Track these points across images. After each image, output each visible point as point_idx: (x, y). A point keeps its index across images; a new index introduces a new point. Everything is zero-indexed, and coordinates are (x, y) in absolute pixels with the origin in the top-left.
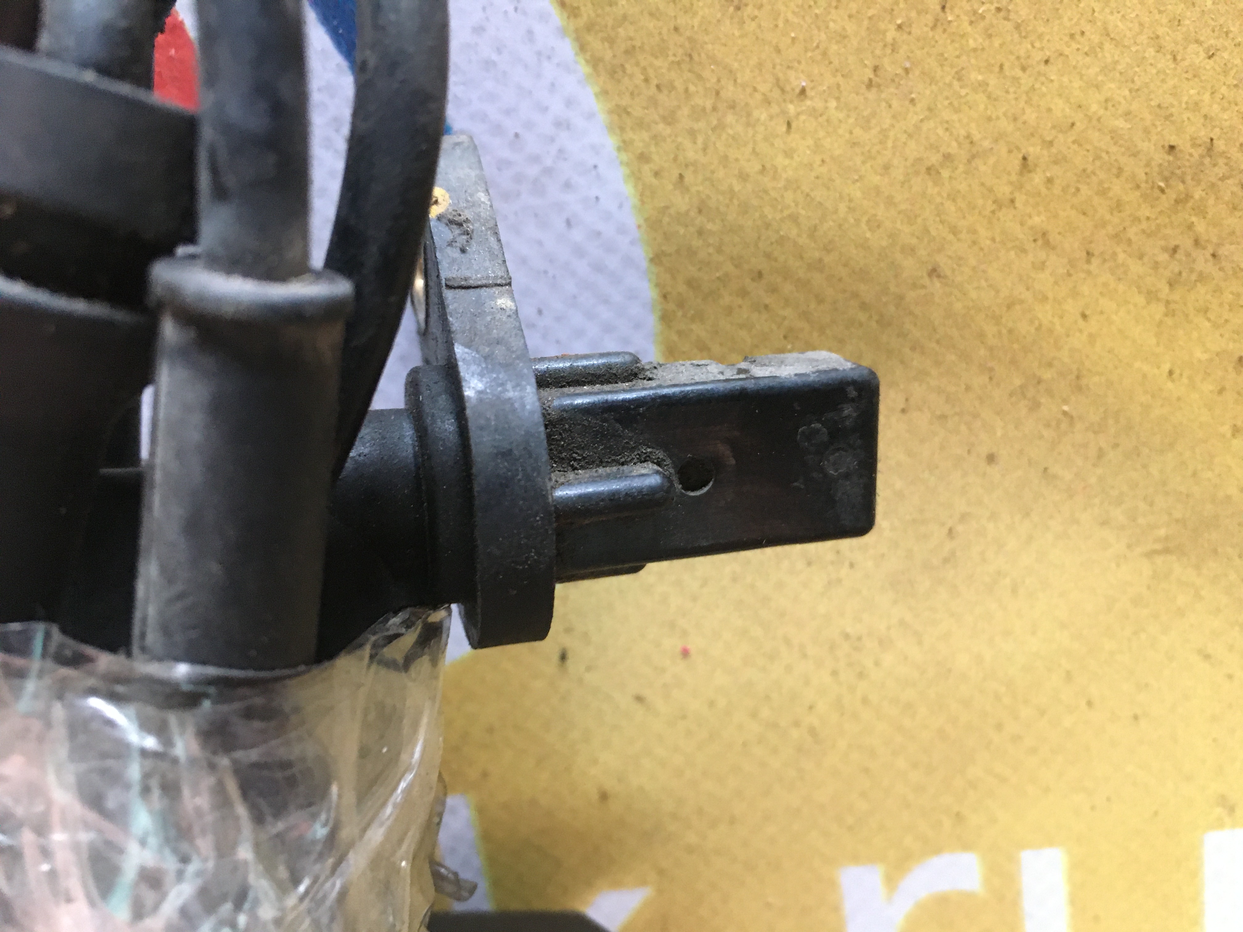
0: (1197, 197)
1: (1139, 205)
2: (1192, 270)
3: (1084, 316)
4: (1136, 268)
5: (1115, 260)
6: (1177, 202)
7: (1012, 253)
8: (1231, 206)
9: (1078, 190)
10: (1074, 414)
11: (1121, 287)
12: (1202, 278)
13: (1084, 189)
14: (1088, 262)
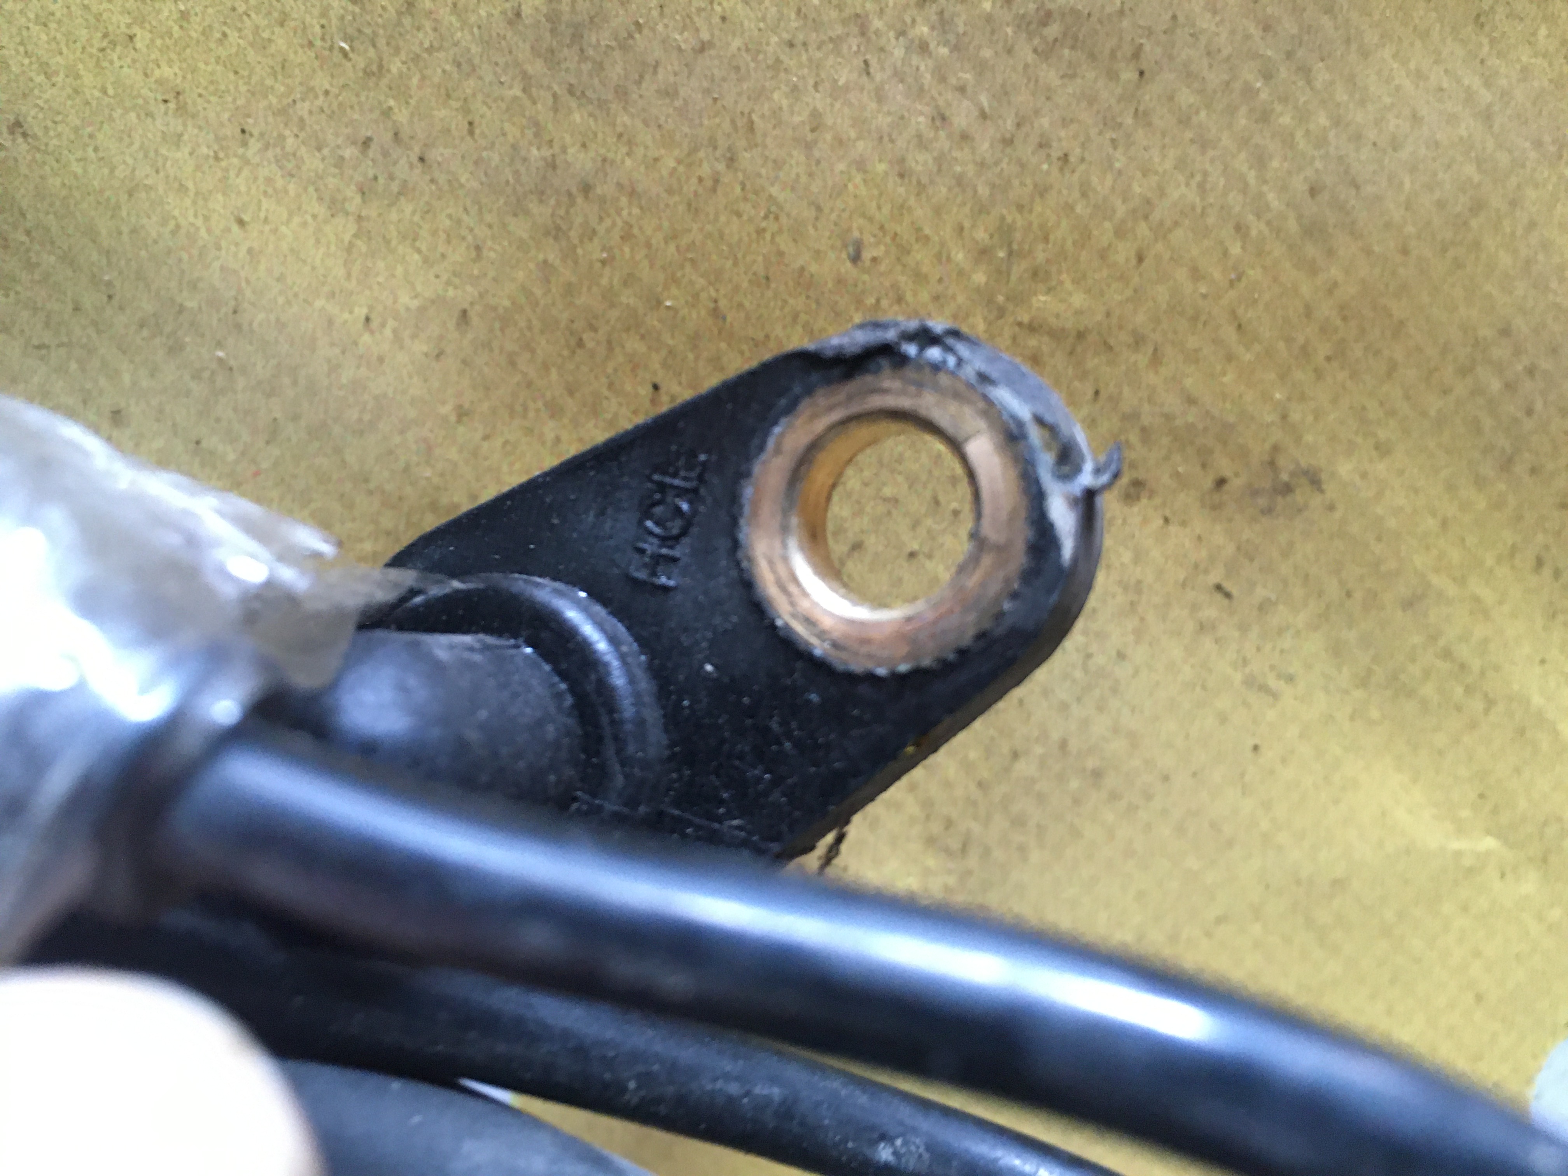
0: (394, 70)
1: (314, 71)
2: (391, 177)
3: (241, 223)
4: (313, 163)
5: (283, 148)
6: (368, 73)
7: (133, 115)
8: (443, 90)
9: (225, 35)
10: (232, 363)
11: (292, 188)
12: (405, 190)
13: (233, 35)
14: (245, 144)
